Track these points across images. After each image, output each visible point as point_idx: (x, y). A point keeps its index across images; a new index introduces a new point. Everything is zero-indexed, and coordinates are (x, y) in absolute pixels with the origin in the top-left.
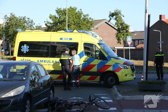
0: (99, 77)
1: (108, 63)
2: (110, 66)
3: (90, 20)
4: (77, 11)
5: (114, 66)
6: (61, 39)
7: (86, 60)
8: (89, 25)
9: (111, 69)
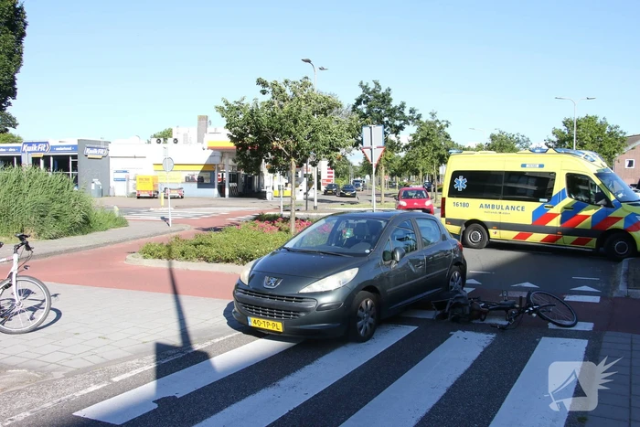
0: (595, 240)
1: (615, 214)
2: (620, 219)
3: (621, 135)
4: (598, 122)
5: (627, 219)
6: (524, 166)
7: (570, 206)
8: (618, 142)
9: (620, 225)
